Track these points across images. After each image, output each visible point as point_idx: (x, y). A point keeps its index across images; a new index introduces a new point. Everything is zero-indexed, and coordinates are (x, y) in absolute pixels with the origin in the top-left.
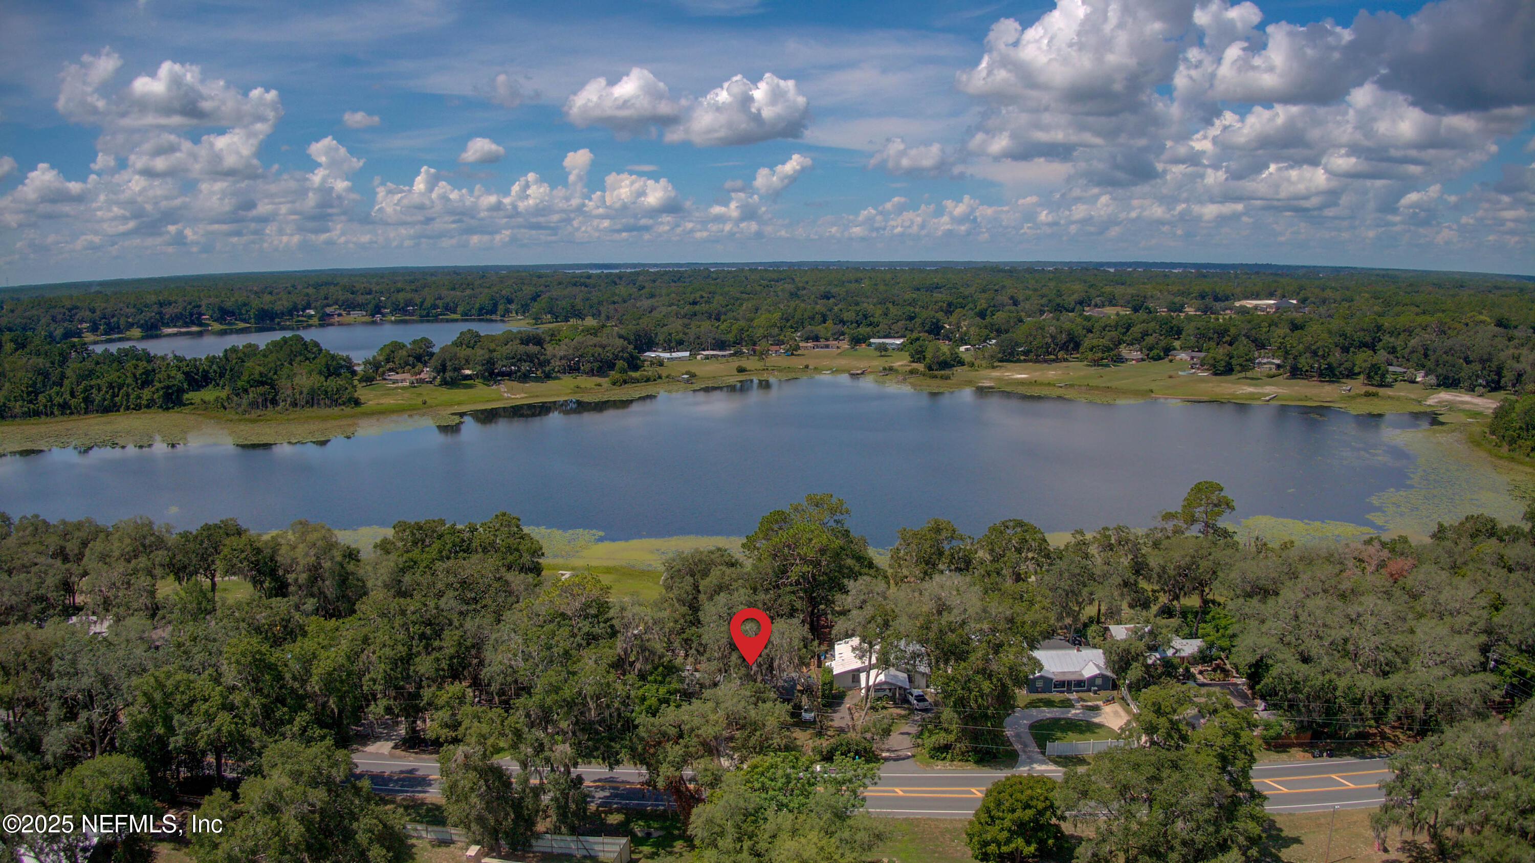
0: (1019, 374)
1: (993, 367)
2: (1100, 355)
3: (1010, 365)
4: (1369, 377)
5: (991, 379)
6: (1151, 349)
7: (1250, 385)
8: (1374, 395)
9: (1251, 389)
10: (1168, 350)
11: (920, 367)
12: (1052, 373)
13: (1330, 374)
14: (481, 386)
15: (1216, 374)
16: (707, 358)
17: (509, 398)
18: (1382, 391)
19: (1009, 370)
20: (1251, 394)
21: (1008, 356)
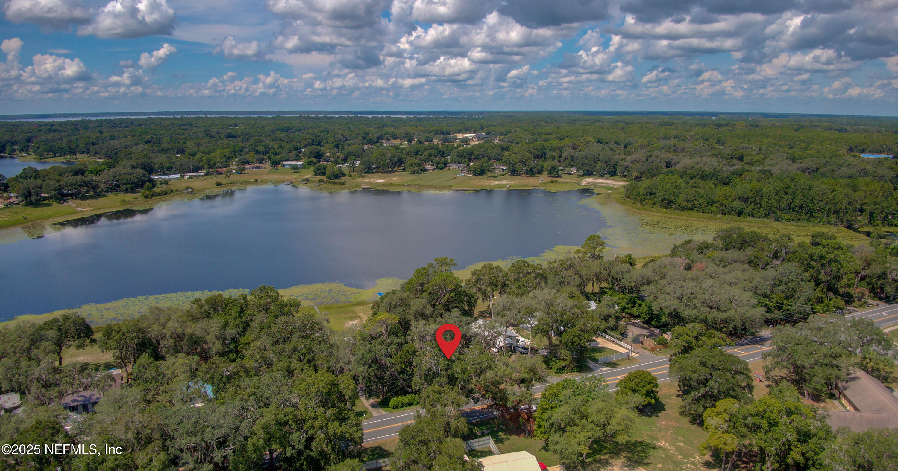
0: (379, 180)
1: (363, 177)
2: (416, 168)
3: (370, 175)
4: (550, 173)
5: (366, 183)
6: (438, 164)
7: (495, 180)
8: (556, 182)
9: (496, 183)
10: (446, 164)
11: (324, 178)
12: (395, 178)
13: (531, 173)
14: (55, 204)
15: (476, 175)
16: (191, 177)
17: (82, 211)
18: (559, 179)
19: (372, 178)
20: (498, 184)
21: (368, 170)
